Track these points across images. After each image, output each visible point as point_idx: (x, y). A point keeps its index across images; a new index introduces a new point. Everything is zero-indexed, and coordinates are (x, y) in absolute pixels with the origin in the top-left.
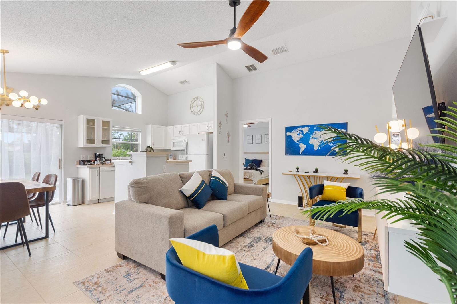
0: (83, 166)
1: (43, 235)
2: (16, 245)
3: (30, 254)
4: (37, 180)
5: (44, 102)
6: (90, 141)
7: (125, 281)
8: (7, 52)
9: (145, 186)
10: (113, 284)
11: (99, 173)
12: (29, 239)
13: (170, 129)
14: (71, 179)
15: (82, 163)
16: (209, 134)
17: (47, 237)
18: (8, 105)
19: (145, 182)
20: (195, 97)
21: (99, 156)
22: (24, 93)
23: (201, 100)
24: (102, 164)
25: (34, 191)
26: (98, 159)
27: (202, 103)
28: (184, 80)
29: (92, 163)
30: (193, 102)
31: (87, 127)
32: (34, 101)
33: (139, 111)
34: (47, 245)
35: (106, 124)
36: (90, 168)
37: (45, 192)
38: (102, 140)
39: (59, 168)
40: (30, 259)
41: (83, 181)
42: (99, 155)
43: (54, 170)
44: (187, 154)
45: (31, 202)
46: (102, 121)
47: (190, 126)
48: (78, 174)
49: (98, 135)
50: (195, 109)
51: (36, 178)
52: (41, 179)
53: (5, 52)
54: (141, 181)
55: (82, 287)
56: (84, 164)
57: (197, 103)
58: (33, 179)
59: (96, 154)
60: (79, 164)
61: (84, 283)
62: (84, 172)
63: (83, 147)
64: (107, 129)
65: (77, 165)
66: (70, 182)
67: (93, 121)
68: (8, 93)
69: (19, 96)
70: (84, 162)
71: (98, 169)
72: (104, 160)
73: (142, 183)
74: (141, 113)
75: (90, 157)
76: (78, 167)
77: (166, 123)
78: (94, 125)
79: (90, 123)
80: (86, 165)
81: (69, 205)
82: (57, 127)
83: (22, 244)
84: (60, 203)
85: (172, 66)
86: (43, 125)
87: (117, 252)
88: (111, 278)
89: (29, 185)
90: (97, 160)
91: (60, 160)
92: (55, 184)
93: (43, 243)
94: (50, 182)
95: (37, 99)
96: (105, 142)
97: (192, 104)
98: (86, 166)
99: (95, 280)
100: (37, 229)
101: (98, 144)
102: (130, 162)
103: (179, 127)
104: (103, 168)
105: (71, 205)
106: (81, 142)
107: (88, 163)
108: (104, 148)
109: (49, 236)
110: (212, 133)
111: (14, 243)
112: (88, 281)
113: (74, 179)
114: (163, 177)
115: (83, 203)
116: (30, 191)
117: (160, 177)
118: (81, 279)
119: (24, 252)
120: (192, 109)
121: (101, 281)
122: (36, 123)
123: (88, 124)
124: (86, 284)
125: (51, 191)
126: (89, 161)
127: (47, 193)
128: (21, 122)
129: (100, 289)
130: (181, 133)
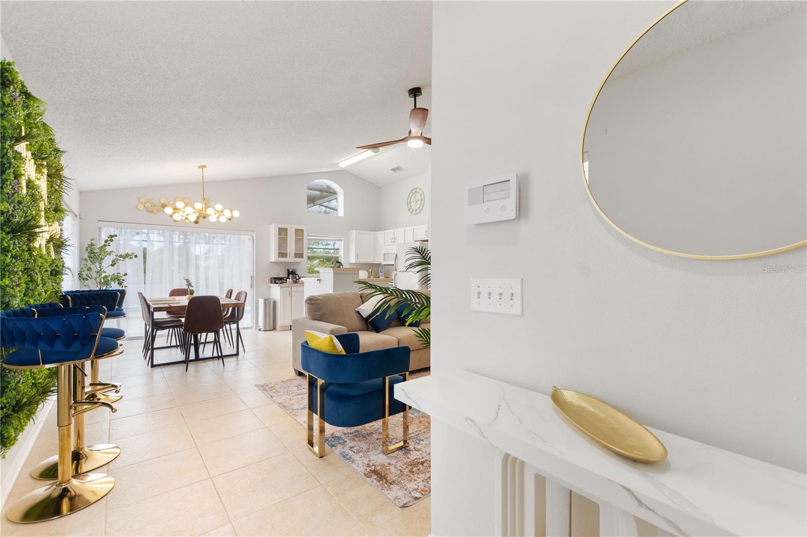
0: (275, 285)
1: (235, 353)
2: (213, 358)
3: (224, 365)
4: (230, 298)
5: (236, 214)
6: (282, 254)
7: (295, 389)
8: (205, 167)
9: (318, 303)
10: (285, 389)
11: (290, 293)
12: (223, 354)
13: (380, 234)
14: (263, 299)
15: (273, 281)
16: (424, 242)
17: (237, 354)
18: (204, 217)
19: (319, 299)
20: (413, 188)
21: (292, 273)
22: (219, 207)
23: (421, 192)
24: (295, 283)
25: (228, 306)
26: (291, 276)
27: (423, 197)
28: (396, 166)
29: (284, 281)
30: (410, 195)
31: (279, 237)
32: (228, 214)
33: (341, 213)
34: (237, 360)
35: (299, 233)
36: (281, 287)
37: (236, 308)
38: (296, 253)
39: (251, 287)
40: (224, 369)
41: (275, 303)
42: (292, 271)
43: (246, 287)
44: (396, 270)
45: (225, 319)
46: (296, 229)
47: (405, 230)
48: (269, 294)
49: (291, 248)
50: (413, 206)
51: (229, 295)
52: (233, 297)
53: (203, 167)
54: (315, 298)
55: (262, 388)
56: (275, 283)
57: (415, 198)
58: (227, 297)
59: (288, 270)
60: (271, 283)
61: (263, 386)
62: (276, 291)
63: (275, 262)
64: (301, 239)
65: (269, 283)
66: (261, 302)
67: (285, 230)
68: (206, 208)
69: (215, 210)
70: (276, 280)
71: (289, 289)
72: (297, 278)
73: (316, 300)
74: (343, 215)
75: (283, 274)
76: (270, 286)
77: (377, 226)
78: (286, 235)
79: (282, 232)
80: (278, 283)
81: (260, 330)
82: (249, 239)
83: (218, 357)
84: (251, 328)
85: (374, 154)
86: (236, 237)
87: (294, 369)
88: (285, 385)
89: (223, 301)
90: (290, 278)
91: (252, 278)
92: (245, 301)
93: (234, 359)
94: (241, 300)
95: (230, 212)
96: (299, 255)
97: (409, 199)
98: (277, 285)
99: (272, 385)
100: (230, 348)
101: (291, 259)
102: (318, 280)
103: (401, 231)
104: (295, 288)
105: (262, 329)
106: (273, 257)
107: (280, 282)
108: (298, 263)
109: (240, 354)
110: (427, 241)
111: (211, 356)
112: (266, 386)
113: (265, 300)
114: (339, 295)
115: (274, 329)
116: (224, 305)
117: (336, 295)
118: (262, 384)
119: (219, 363)
120: (409, 205)
121: (277, 387)
122: (229, 235)
123: (280, 234)
124: (265, 387)
125: (242, 308)
126: (281, 279)
127: (238, 308)
128: (215, 235)
129: (274, 391)
130: (394, 240)
